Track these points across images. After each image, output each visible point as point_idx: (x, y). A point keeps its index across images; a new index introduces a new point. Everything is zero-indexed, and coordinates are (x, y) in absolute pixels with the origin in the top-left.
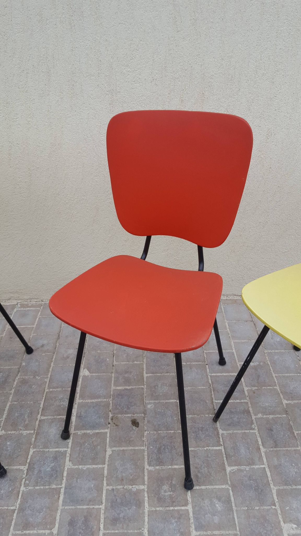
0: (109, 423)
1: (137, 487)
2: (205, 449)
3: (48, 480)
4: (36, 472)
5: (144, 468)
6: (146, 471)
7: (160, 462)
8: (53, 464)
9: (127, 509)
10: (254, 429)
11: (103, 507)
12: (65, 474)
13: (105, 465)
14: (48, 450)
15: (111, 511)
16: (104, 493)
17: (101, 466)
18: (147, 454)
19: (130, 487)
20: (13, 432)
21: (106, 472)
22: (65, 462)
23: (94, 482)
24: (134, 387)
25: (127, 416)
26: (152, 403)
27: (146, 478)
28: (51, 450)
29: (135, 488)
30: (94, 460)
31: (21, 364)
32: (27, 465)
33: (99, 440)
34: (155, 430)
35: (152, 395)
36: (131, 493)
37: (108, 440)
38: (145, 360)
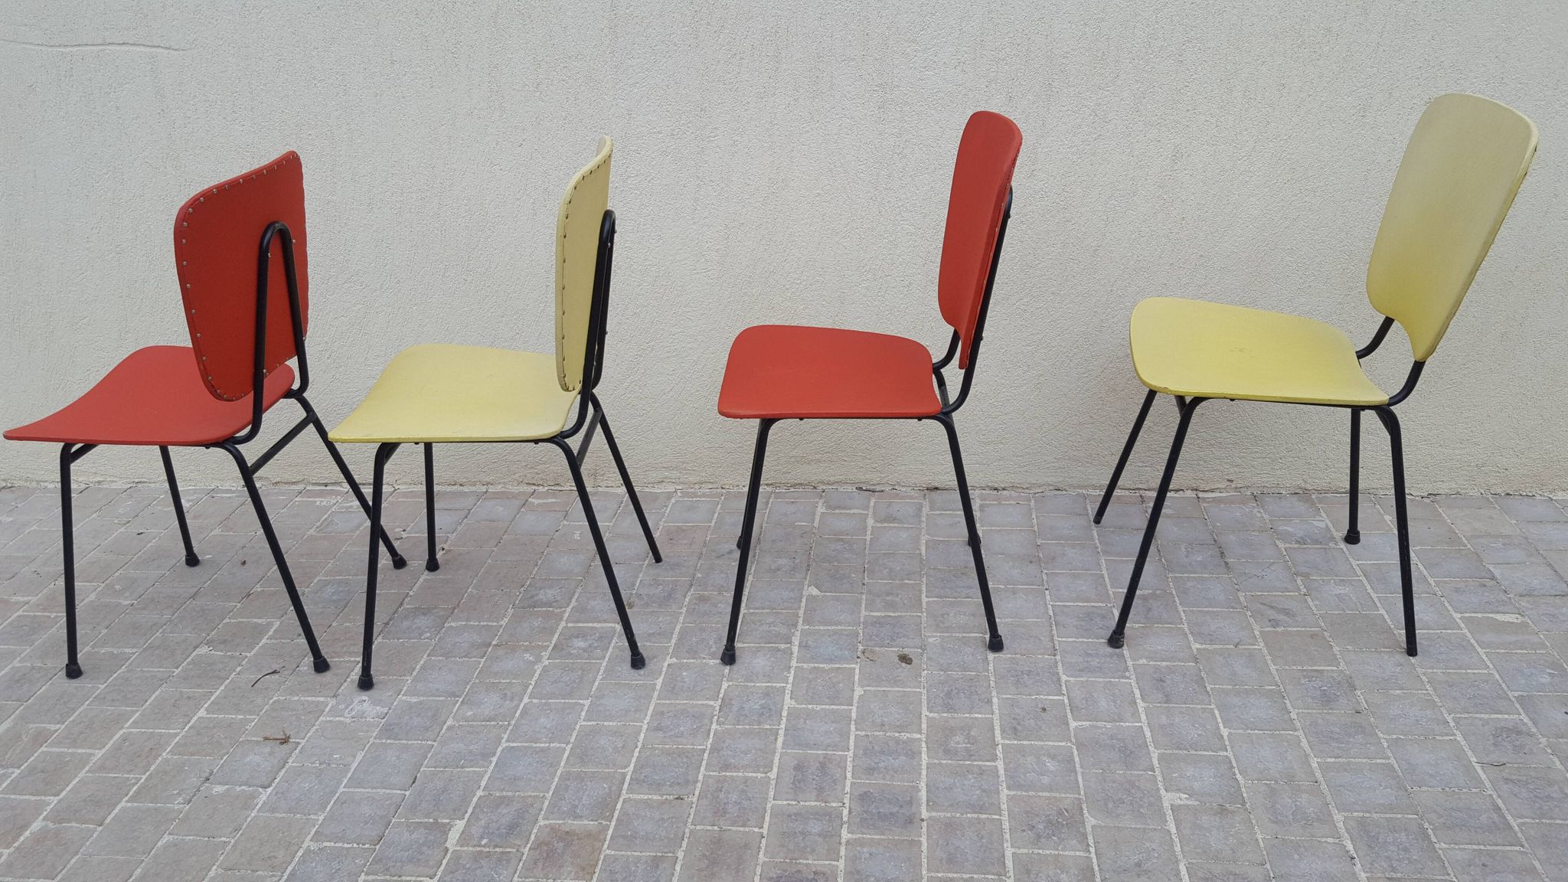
0: (858, 657)
1: (908, 735)
2: (1033, 697)
3: (756, 719)
4: (735, 709)
5: (921, 714)
6: (924, 720)
7: (949, 708)
8: (764, 701)
9: (891, 758)
10: (1128, 678)
11: (851, 754)
12: (785, 713)
13: (852, 706)
14: (753, 684)
15: (864, 759)
16: (852, 738)
17: (846, 707)
18: (925, 697)
19: (897, 735)
20: (692, 661)
21: (854, 715)
22: (784, 700)
23: (834, 725)
24: (903, 614)
25: (890, 649)
26: (936, 636)
27: (924, 726)
28: (758, 684)
29: (904, 736)
30: (833, 700)
31: (695, 574)
32: (720, 701)
33: (841, 676)
34: (942, 670)
35: (938, 626)
36: (897, 741)
37: (857, 677)
38: (924, 580)
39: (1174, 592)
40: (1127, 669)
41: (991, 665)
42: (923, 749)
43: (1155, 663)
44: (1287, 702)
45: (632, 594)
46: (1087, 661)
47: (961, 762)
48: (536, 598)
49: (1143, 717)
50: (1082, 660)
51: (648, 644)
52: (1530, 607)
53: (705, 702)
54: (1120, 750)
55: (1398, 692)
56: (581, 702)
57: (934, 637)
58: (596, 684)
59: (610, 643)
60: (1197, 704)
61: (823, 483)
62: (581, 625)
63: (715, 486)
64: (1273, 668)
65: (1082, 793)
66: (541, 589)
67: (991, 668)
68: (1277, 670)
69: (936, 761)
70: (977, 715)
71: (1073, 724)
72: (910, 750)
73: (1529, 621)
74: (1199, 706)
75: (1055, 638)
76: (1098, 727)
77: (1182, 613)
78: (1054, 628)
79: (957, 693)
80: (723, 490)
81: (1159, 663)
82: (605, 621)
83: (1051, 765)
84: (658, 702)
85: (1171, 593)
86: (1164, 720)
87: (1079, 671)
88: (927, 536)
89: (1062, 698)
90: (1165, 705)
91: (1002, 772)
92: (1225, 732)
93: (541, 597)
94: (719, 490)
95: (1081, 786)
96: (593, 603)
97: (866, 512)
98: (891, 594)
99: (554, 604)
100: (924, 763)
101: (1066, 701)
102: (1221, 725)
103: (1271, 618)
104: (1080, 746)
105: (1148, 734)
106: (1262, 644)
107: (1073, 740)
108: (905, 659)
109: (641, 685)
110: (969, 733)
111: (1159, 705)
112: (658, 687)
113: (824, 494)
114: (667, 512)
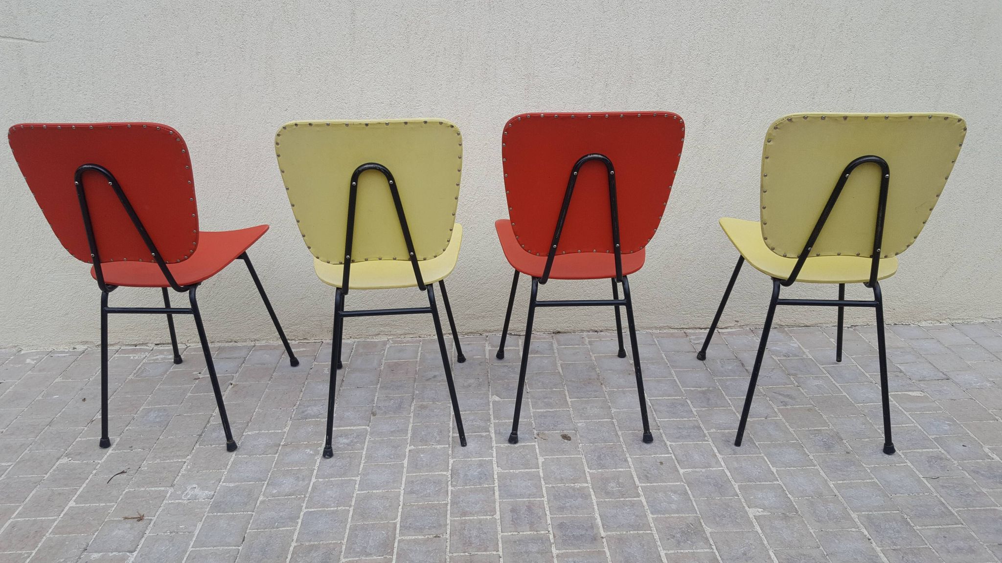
0: (535, 438)
1: (580, 485)
2: (653, 456)
3: (478, 481)
4: (462, 476)
5: (585, 471)
6: (588, 475)
7: (603, 467)
8: (480, 470)
9: (572, 500)
10: (707, 441)
11: (545, 499)
12: (496, 477)
13: (539, 468)
14: (470, 459)
15: (555, 502)
16: (544, 489)
17: (536, 470)
18: (585, 460)
19: (572, 485)
20: (425, 447)
21: (541, 475)
22: (493, 468)
23: (530, 481)
24: (558, 409)
25: (555, 432)
26: (582, 422)
27: (589, 478)
28: (474, 459)
29: (577, 485)
30: (526, 465)
31: (414, 392)
32: (450, 471)
33: (527, 451)
34: (591, 443)
35: (581, 416)
36: (574, 489)
37: (537, 451)
38: (566, 388)
39: (720, 388)
40: (705, 436)
41: (621, 438)
42: (591, 493)
43: (721, 431)
44: (805, 449)
45: (373, 407)
46: (680, 432)
47: (618, 499)
48: (306, 413)
49: (723, 464)
50: (676, 432)
51: (392, 438)
52: (926, 387)
53: (440, 473)
54: (714, 485)
55: (867, 440)
56: (354, 478)
57: (580, 422)
58: (362, 466)
59: (365, 439)
60: (753, 454)
61: (486, 331)
62: (342, 428)
63: (414, 336)
64: (791, 430)
65: (698, 512)
66: (308, 407)
67: (621, 439)
68: (794, 431)
69: (601, 500)
70: (620, 469)
71: (681, 471)
72: (583, 494)
73: (927, 395)
74: (754, 455)
75: (656, 419)
76: (696, 472)
77: (729, 400)
78: (654, 413)
79: (605, 456)
80: (420, 339)
81: (723, 431)
82: (359, 425)
83: (674, 497)
84: (408, 475)
85: (719, 389)
86: (736, 465)
87: (677, 438)
88: (560, 361)
89: (670, 455)
90: (734, 456)
91: (645, 503)
92: (774, 470)
93: (310, 412)
94: (417, 338)
95: (696, 509)
96: (347, 414)
97: (518, 348)
98: (547, 398)
99: (320, 416)
100: (594, 501)
101: (674, 457)
102: (770, 465)
103: (782, 400)
104: (689, 484)
105: (729, 474)
106: (781, 416)
107: (684, 481)
108: (566, 437)
109: (394, 465)
110: (618, 481)
111: (730, 456)
112: (405, 465)
113: (487, 338)
114: (386, 353)
